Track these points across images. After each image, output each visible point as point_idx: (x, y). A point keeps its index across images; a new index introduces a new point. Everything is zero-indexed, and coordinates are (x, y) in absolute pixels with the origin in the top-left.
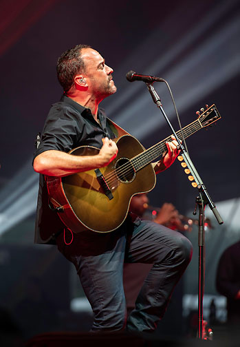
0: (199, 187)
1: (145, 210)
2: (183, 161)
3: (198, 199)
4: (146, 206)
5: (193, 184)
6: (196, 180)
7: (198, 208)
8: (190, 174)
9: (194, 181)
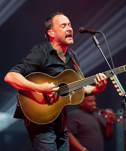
0: (123, 95)
1: (94, 110)
2: (114, 80)
3: (123, 102)
4: (95, 107)
5: (120, 94)
6: (121, 91)
7: (123, 108)
8: (118, 88)
9: (120, 92)
